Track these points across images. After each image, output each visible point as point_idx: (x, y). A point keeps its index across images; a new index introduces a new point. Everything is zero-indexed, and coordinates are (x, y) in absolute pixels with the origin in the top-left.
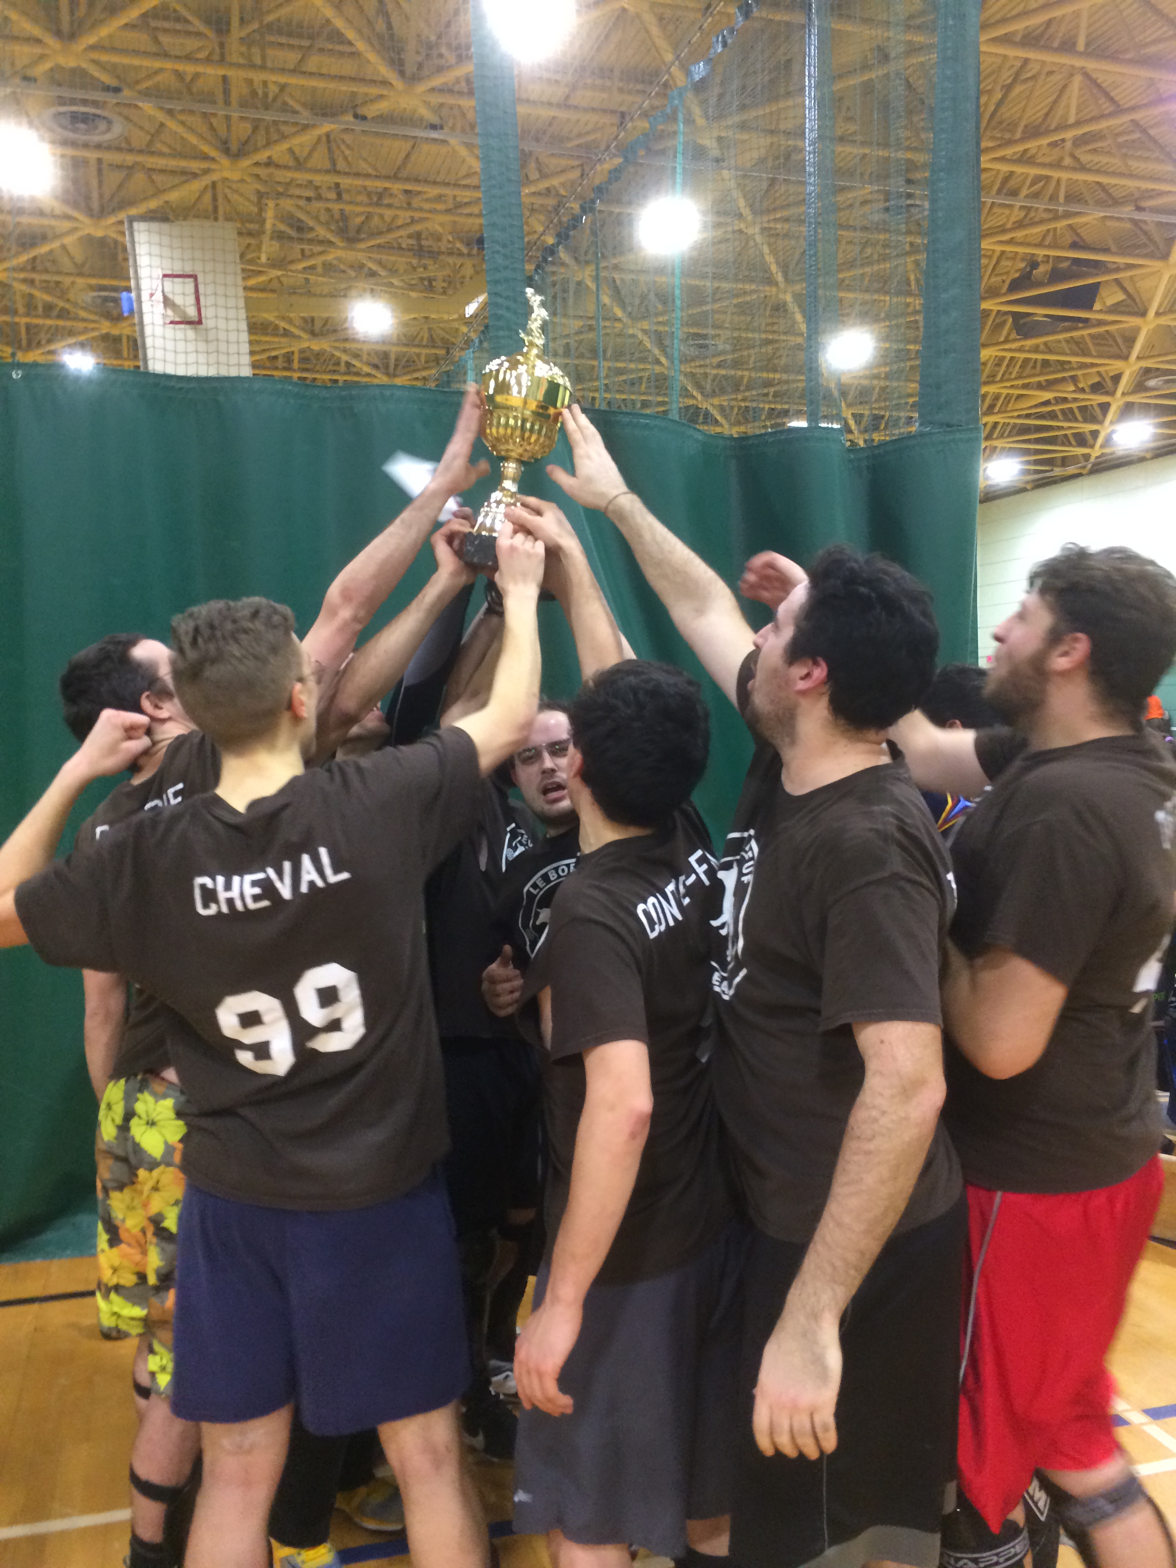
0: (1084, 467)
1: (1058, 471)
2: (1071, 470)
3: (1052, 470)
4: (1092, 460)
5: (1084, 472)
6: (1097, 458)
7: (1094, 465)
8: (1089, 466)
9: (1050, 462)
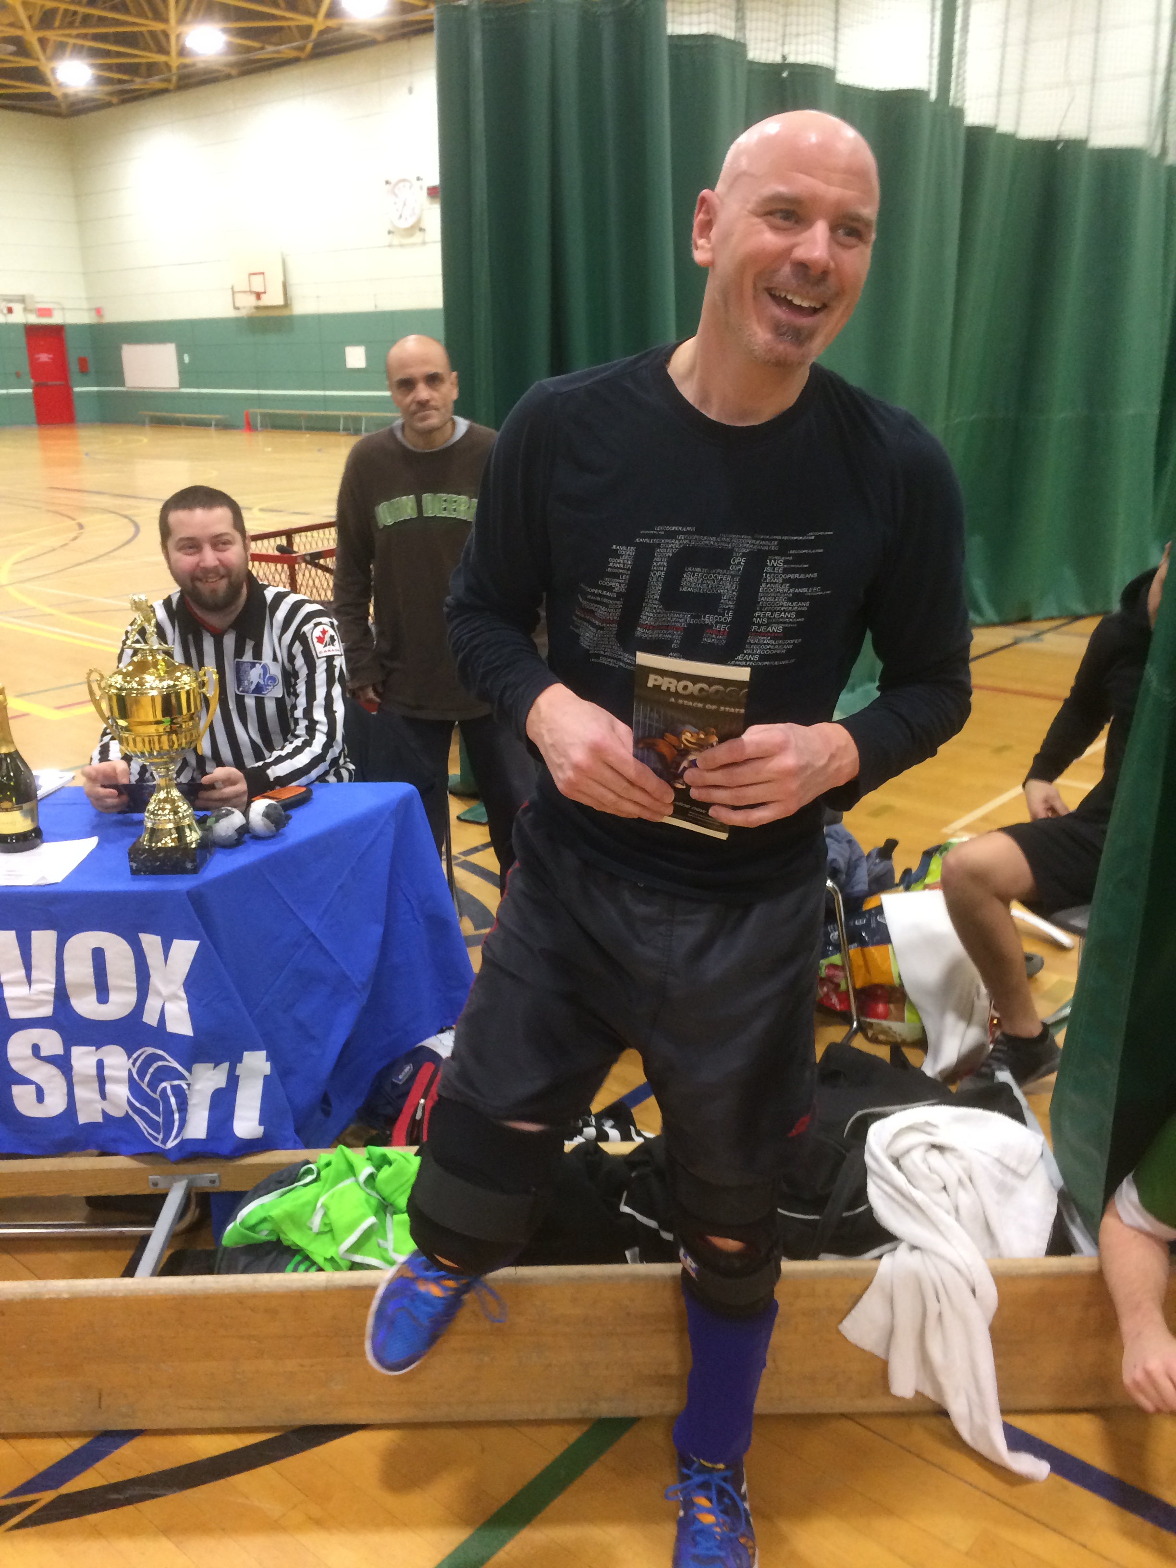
0: (168, 80)
1: (138, 83)
2: (155, 83)
3: (132, 81)
4: (174, 70)
5: (171, 86)
6: (178, 68)
7: (182, 78)
8: (174, 79)
9: (133, 70)
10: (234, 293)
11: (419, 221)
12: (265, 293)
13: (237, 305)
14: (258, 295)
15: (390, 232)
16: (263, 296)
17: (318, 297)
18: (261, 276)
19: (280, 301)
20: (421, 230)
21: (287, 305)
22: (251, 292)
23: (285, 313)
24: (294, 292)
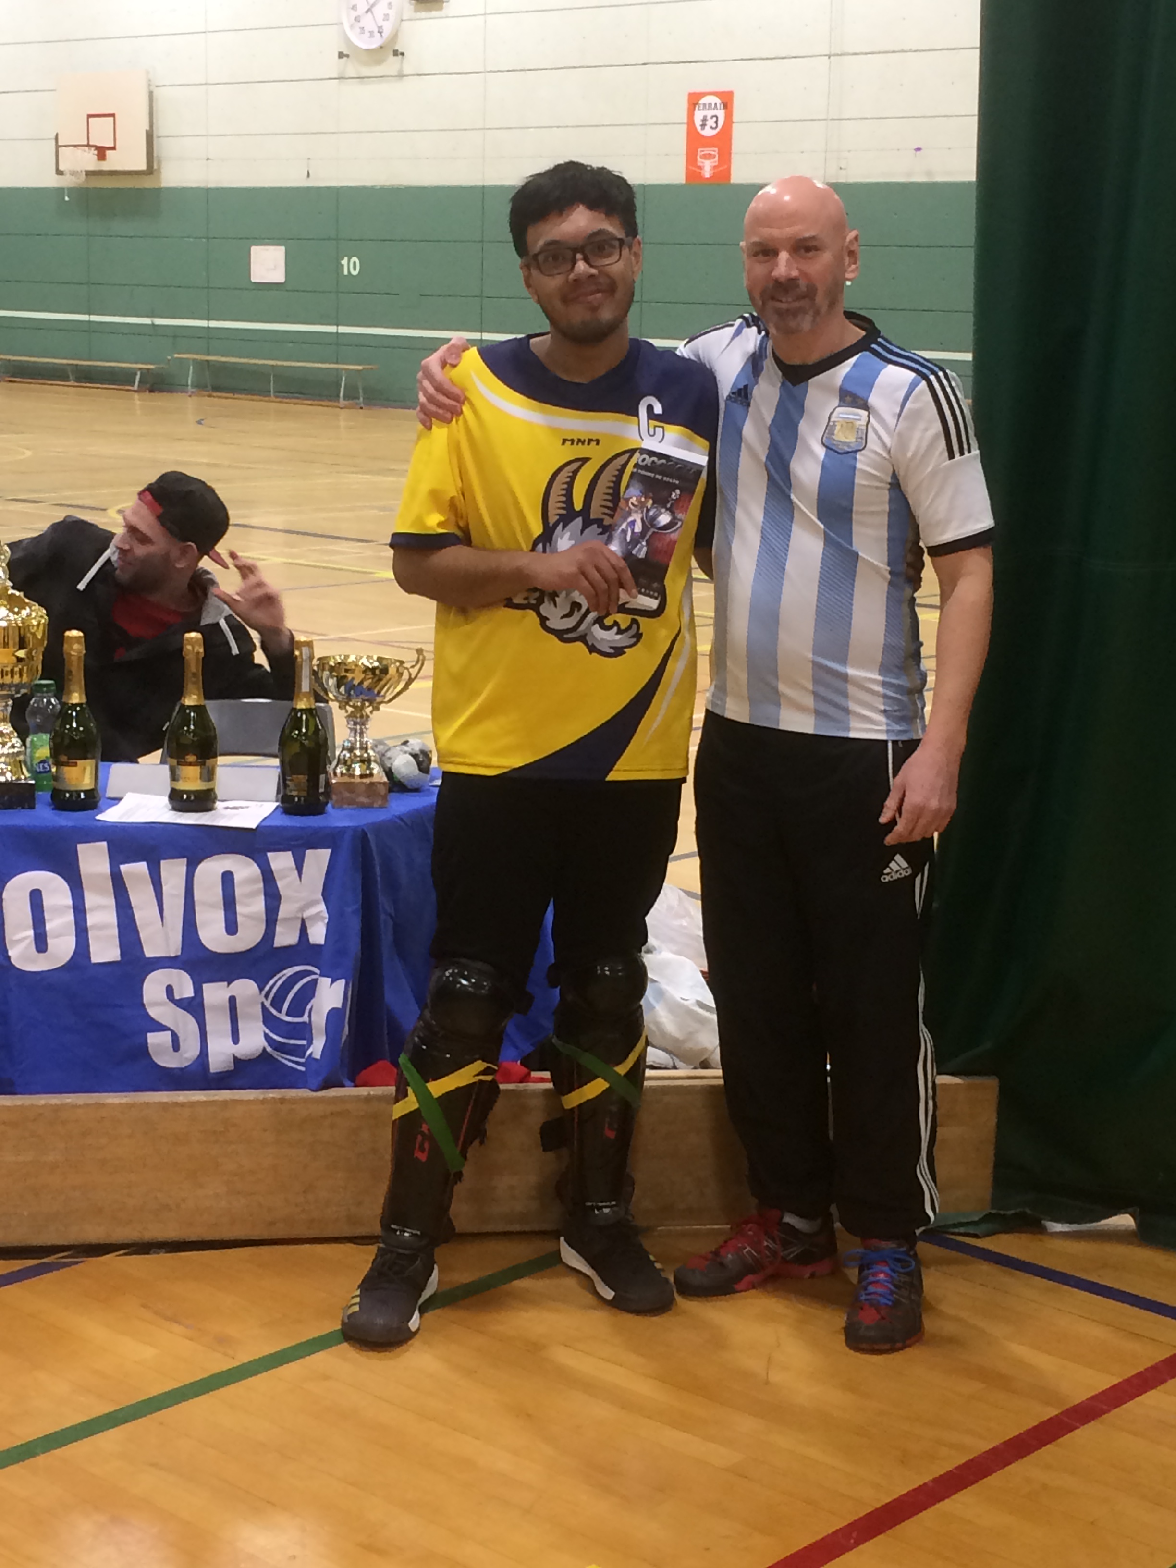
10: (58, 147)
11: (394, 37)
12: (114, 148)
13: (61, 168)
14: (101, 153)
15: (341, 55)
16: (108, 153)
17: (208, 159)
18: (111, 119)
19: (141, 165)
20: (396, 53)
21: (151, 170)
22: (88, 145)
23: (147, 183)
24: (164, 148)
